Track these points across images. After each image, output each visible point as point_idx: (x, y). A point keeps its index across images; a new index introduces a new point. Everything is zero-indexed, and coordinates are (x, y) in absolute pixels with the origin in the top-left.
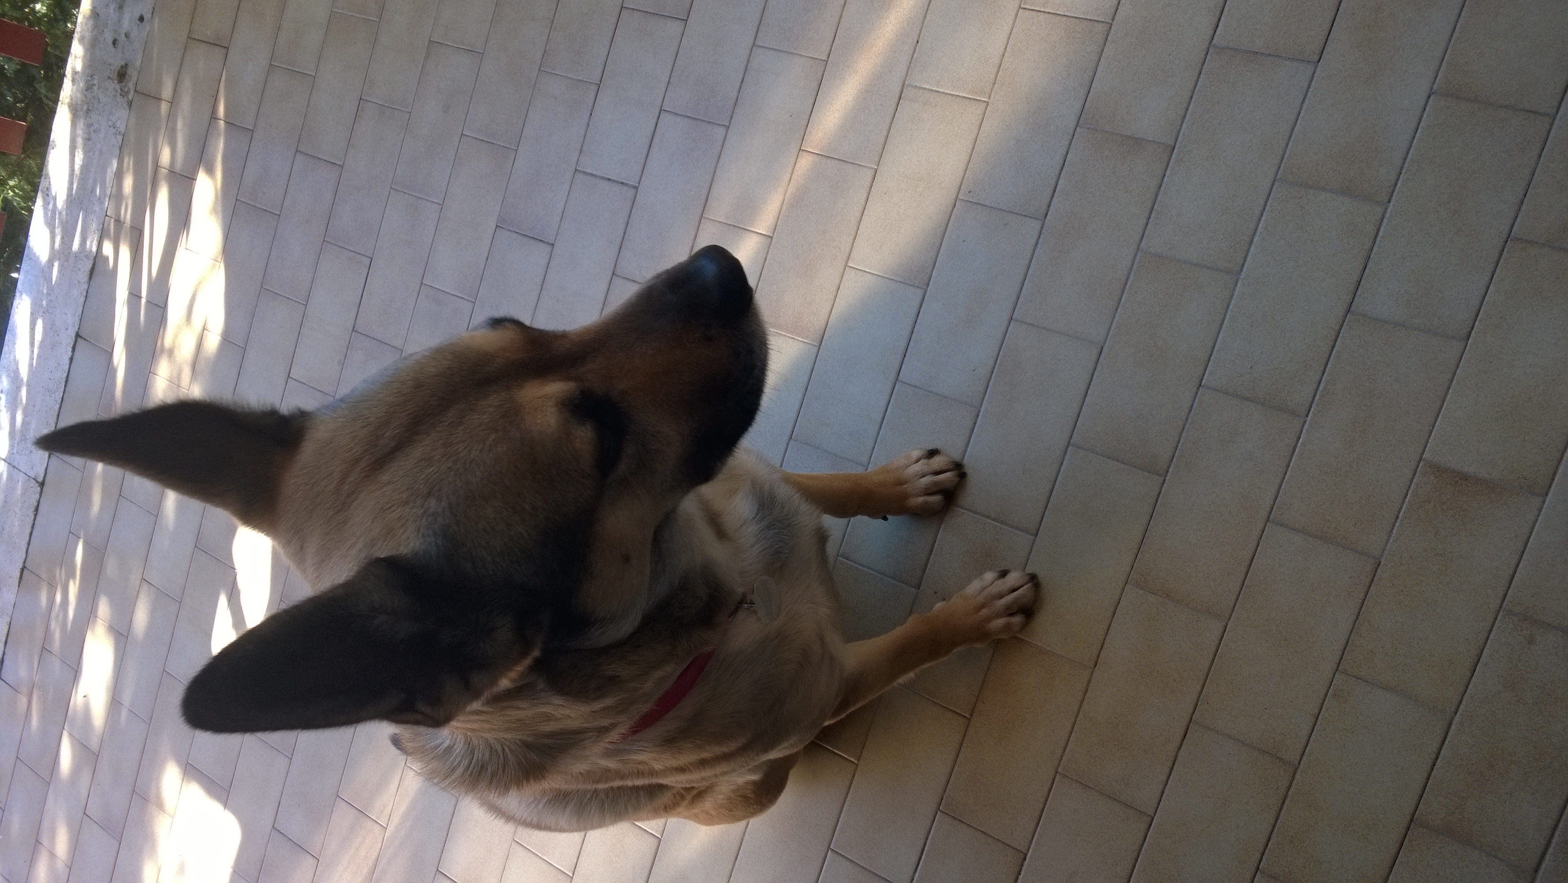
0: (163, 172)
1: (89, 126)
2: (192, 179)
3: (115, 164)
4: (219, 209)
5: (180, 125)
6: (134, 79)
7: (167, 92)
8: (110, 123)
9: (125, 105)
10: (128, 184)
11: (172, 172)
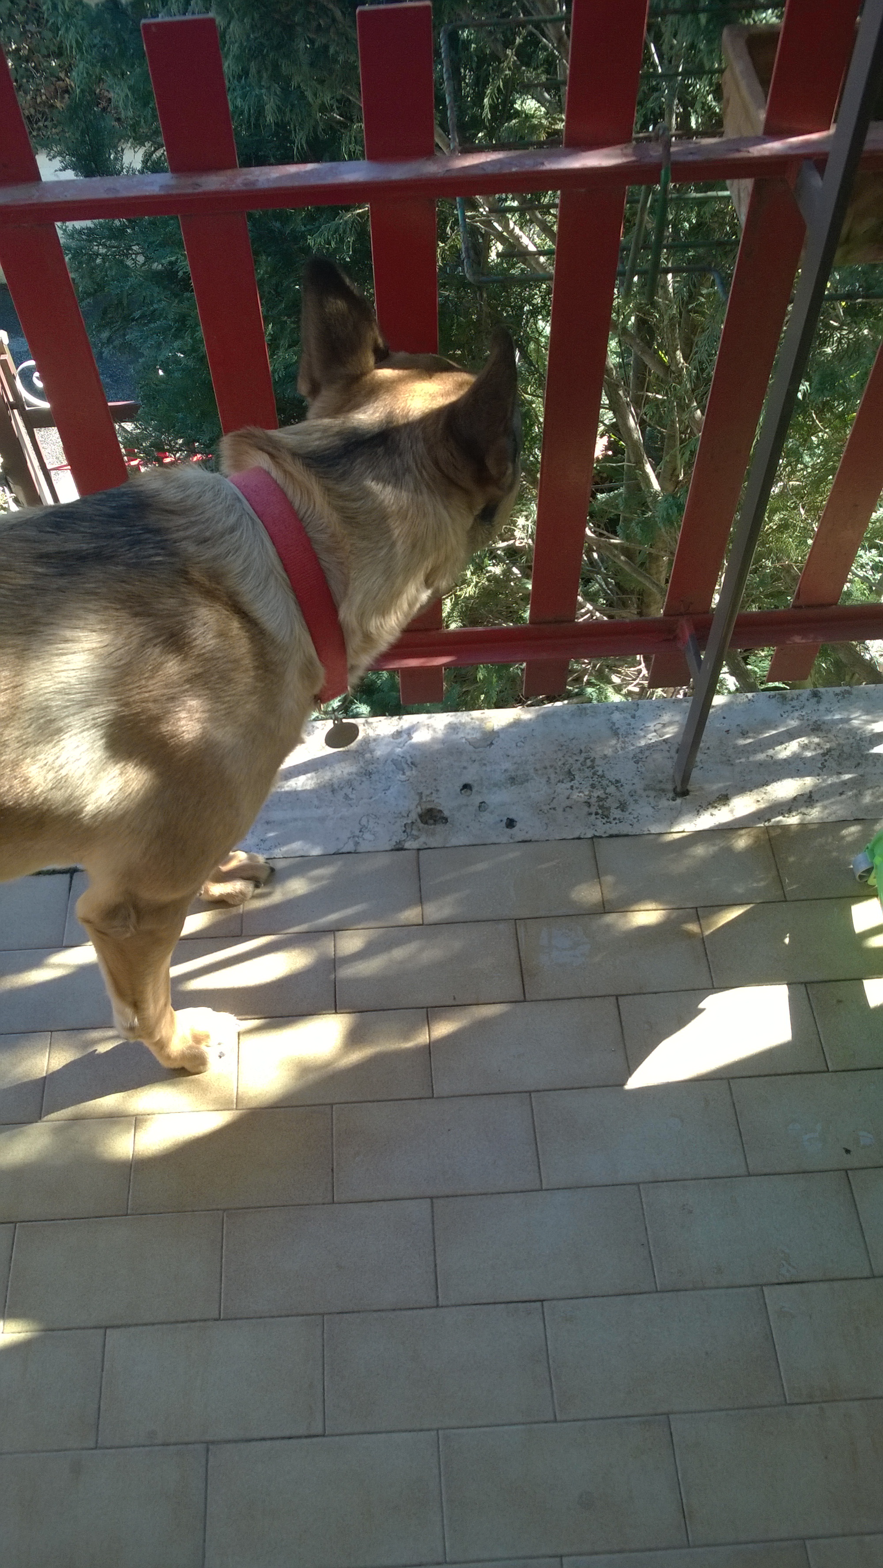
0: (327, 946)
1: (349, 783)
2: (336, 1009)
3: (316, 851)
4: (311, 1077)
5: (399, 953)
6: (433, 842)
7: (434, 911)
8: (364, 821)
9: (395, 839)
10: (297, 886)
11: (334, 963)
